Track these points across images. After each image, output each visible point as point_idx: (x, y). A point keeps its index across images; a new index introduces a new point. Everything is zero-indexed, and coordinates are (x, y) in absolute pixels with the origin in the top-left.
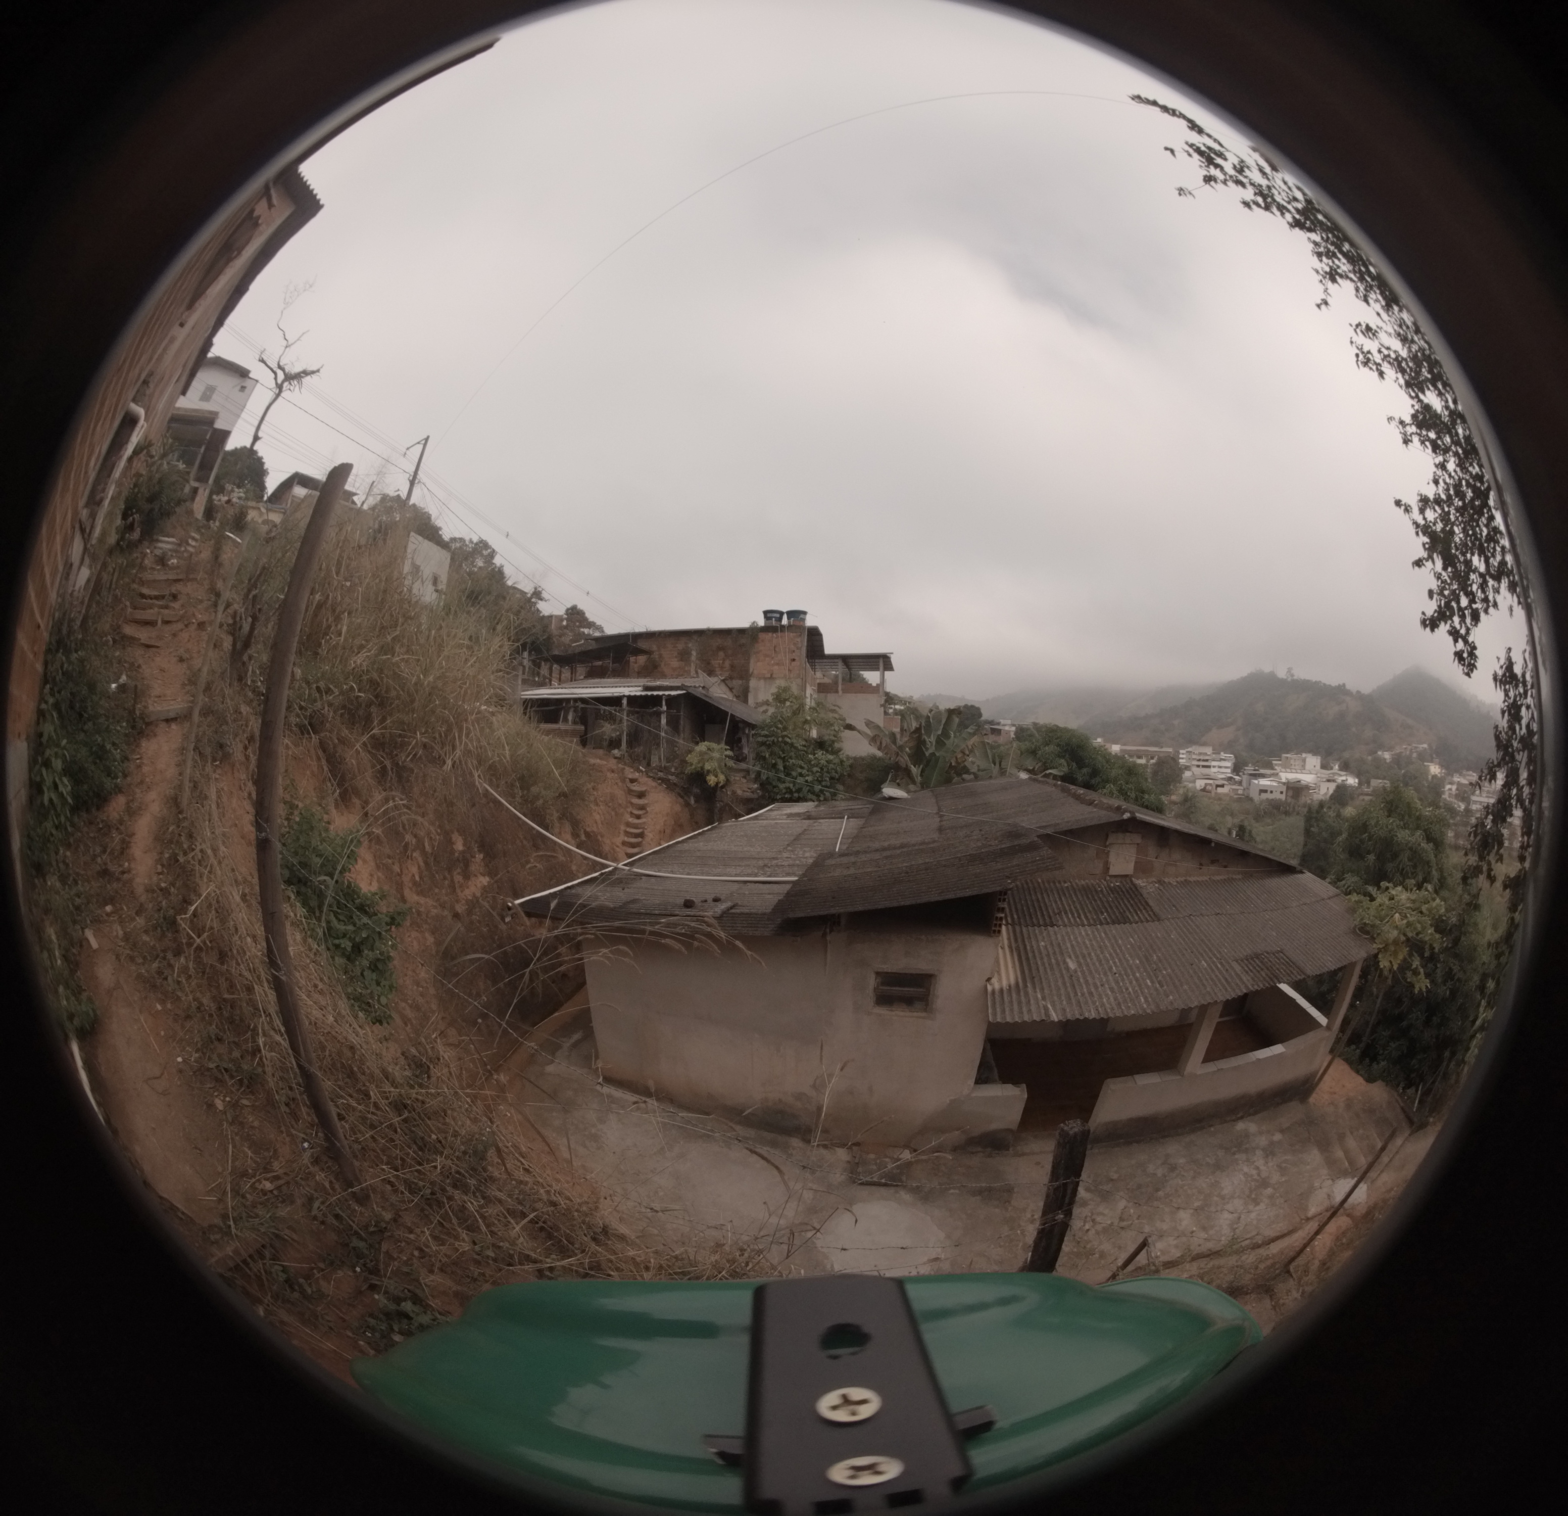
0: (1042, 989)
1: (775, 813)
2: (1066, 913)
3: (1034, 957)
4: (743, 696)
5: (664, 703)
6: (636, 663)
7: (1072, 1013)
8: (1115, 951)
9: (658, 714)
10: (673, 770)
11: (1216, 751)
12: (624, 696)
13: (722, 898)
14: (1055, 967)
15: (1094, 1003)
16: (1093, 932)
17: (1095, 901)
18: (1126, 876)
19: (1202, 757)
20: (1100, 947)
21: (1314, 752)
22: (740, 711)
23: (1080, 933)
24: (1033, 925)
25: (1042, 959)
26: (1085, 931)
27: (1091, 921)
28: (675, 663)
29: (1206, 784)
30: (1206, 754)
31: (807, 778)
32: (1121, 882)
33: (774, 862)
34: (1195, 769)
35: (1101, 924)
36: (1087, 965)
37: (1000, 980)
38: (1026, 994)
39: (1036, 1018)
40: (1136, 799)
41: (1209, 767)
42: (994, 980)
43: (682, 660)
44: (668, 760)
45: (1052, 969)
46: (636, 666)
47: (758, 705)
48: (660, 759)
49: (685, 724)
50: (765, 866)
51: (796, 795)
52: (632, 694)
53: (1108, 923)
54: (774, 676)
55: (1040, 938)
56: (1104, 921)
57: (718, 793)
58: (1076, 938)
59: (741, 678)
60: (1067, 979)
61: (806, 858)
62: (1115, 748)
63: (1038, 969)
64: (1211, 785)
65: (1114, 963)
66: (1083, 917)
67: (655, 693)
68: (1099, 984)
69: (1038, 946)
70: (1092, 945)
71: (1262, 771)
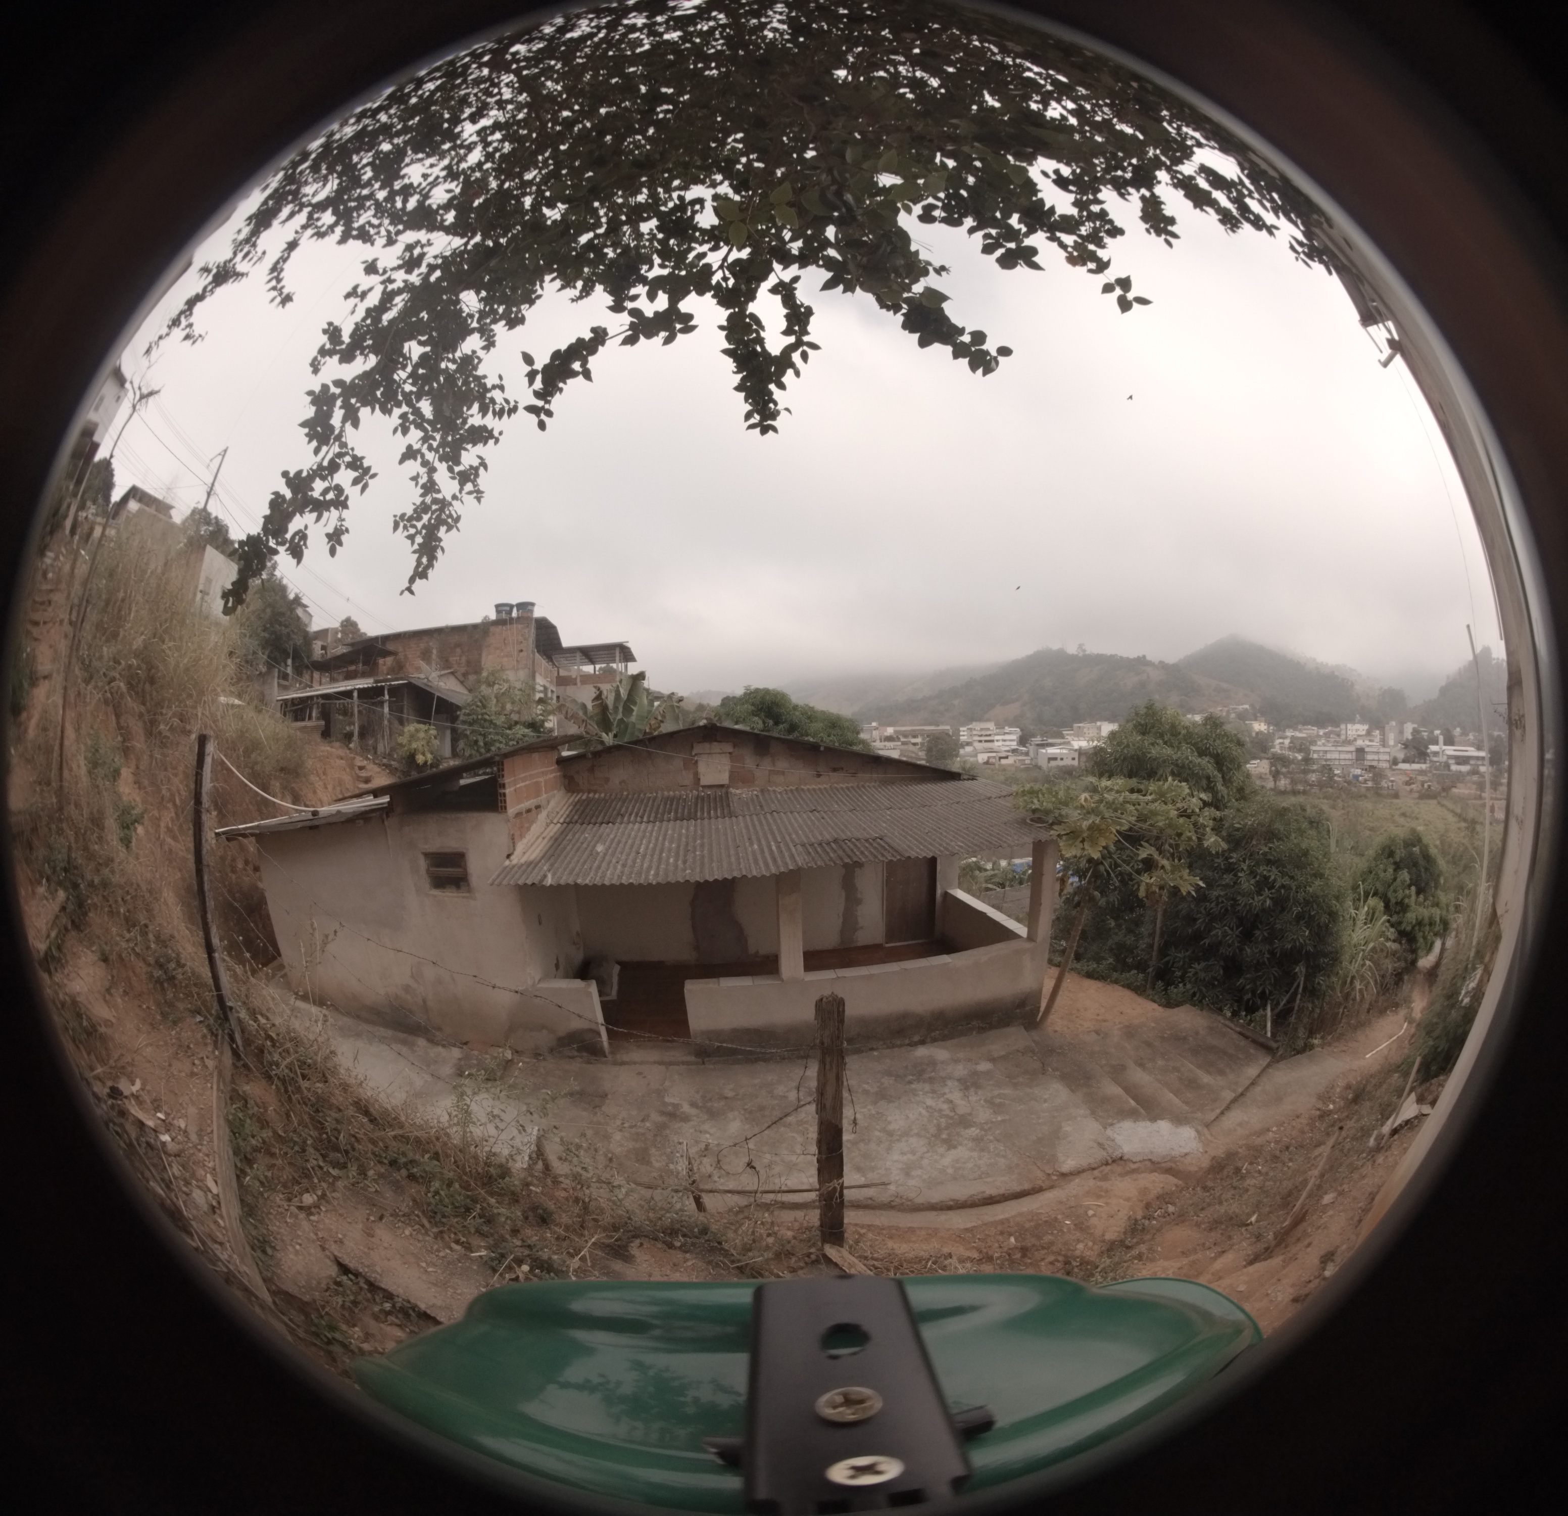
0: (553, 864)
5: (387, 693)
6: (385, 664)
10: (396, 757)
11: (1000, 726)
12: (356, 689)
18: (721, 786)
26: (640, 825)
28: (418, 663)
29: (989, 757)
30: (988, 729)
32: (713, 791)
34: (976, 744)
41: (992, 741)
43: (423, 659)
46: (385, 667)
48: (384, 746)
52: (362, 687)
54: (504, 668)
58: (624, 832)
59: (474, 673)
64: (993, 757)
67: (380, 684)
70: (637, 835)
71: (1052, 741)
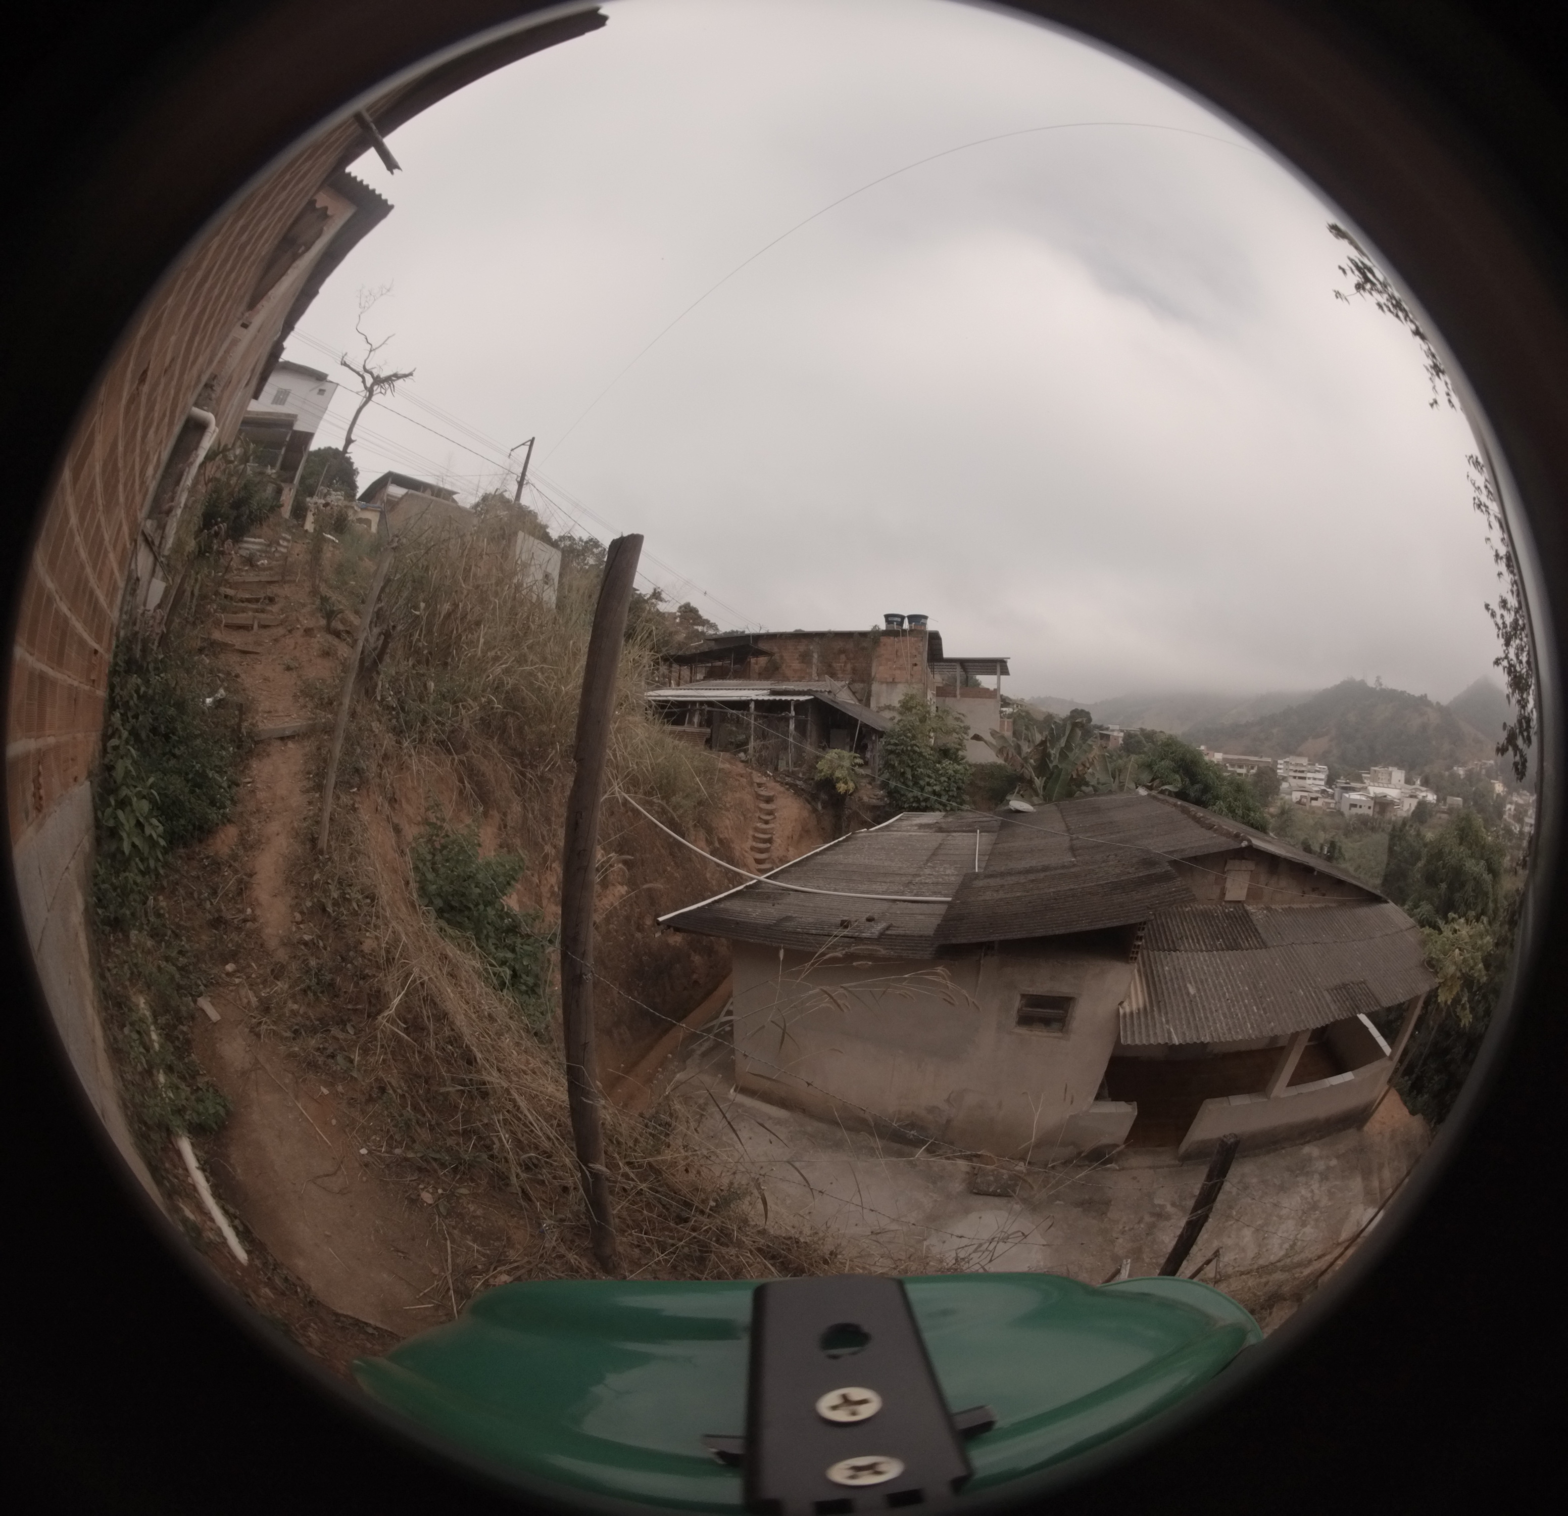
0: (1166, 1013)
1: (905, 823)
2: (1187, 938)
3: (1160, 981)
4: (865, 699)
5: (792, 708)
6: (756, 663)
7: (1191, 1037)
8: (1228, 977)
9: (787, 720)
10: (801, 775)
11: (1312, 763)
12: (752, 700)
13: (876, 917)
14: (1177, 992)
15: (1209, 1027)
16: (1210, 958)
17: (1212, 926)
18: (1239, 902)
19: (1298, 768)
20: (1216, 973)
21: (1400, 765)
22: (865, 716)
23: (1199, 959)
24: (1159, 950)
25: (1166, 983)
26: (1203, 956)
27: (1209, 947)
28: (796, 665)
29: (1302, 797)
30: (1302, 765)
31: (935, 788)
32: (1235, 908)
33: (918, 879)
34: (1291, 780)
35: (1217, 950)
36: (1205, 991)
37: (1130, 1004)
38: (1153, 1018)
39: (1161, 1041)
40: (1243, 817)
41: (1304, 778)
42: (1126, 1004)
43: (803, 662)
44: (795, 764)
45: (1175, 993)
46: (757, 667)
47: (881, 709)
48: (787, 763)
49: (811, 728)
50: (910, 883)
51: (923, 804)
52: (760, 698)
53: (1223, 950)
54: (896, 680)
55: (1164, 963)
56: (1219, 947)
57: (847, 800)
58: (1195, 964)
59: (863, 681)
60: (1187, 1004)
61: (948, 875)
62: (1218, 757)
63: (1163, 993)
64: (1305, 797)
65: (1227, 989)
66: (1202, 943)
67: (784, 698)
68: (1214, 1009)
69: (1163, 970)
70: (1209, 971)
71: (1353, 785)
